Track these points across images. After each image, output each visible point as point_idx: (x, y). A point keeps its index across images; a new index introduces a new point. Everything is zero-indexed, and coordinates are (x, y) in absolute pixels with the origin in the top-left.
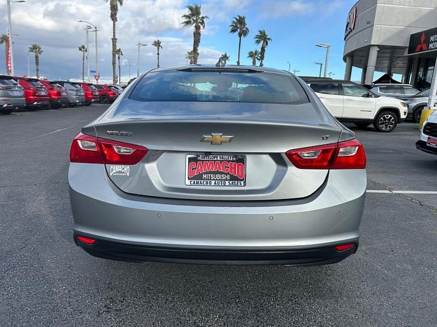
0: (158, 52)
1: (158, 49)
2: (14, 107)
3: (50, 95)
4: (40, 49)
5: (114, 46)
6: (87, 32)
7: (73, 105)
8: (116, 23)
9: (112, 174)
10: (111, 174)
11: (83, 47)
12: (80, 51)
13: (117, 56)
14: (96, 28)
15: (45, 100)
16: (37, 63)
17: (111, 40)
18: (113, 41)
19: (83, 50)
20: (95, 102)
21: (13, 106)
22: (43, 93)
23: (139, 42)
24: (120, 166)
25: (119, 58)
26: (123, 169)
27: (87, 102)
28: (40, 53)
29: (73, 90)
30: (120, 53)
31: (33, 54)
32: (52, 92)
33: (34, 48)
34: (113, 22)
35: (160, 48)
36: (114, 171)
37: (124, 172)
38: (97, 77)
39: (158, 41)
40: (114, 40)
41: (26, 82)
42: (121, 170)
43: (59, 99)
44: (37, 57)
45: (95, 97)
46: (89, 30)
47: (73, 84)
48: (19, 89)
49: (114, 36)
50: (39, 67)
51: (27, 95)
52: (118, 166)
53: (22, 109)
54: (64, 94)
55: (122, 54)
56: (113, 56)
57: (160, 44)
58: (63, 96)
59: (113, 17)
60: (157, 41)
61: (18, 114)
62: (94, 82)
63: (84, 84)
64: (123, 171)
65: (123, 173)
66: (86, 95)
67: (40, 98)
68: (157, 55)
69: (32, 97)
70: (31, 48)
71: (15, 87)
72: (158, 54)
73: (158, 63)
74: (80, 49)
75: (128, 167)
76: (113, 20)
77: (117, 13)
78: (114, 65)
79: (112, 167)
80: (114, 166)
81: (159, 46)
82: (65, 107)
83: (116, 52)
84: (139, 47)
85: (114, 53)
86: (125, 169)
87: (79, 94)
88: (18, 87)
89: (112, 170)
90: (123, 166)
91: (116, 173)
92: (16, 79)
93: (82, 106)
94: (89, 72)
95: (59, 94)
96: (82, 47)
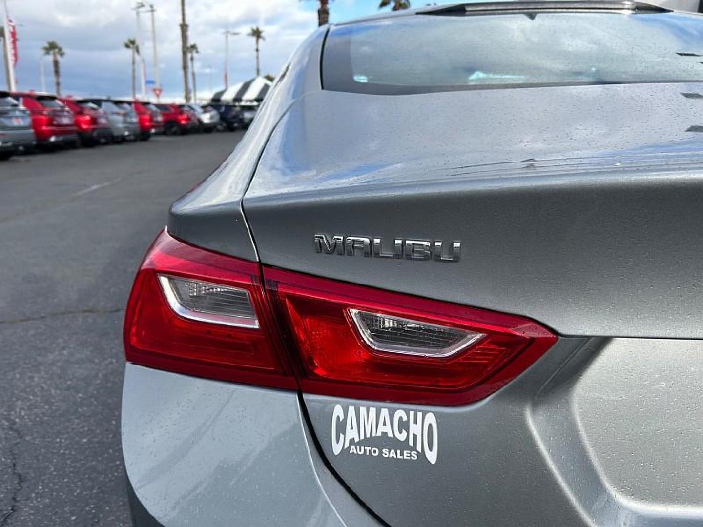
1: (258, 43)
2: (16, 146)
3: (77, 123)
4: (60, 48)
5: (184, 37)
6: (138, 13)
7: (120, 140)
9: (345, 451)
10: (337, 449)
11: (133, 42)
12: (128, 49)
13: (189, 55)
14: (152, 6)
15: (71, 132)
16: (57, 72)
18: (181, 29)
19: (132, 47)
20: (156, 134)
21: (13, 146)
22: (66, 121)
24: (385, 413)
25: (192, 59)
26: (404, 426)
27: (142, 135)
28: (61, 56)
29: (118, 114)
30: (195, 51)
31: (50, 58)
32: (82, 118)
33: (52, 47)
35: (261, 40)
36: (352, 434)
37: (411, 443)
38: (158, 92)
39: (258, 29)
40: (184, 27)
41: (34, 101)
42: (388, 429)
43: (94, 130)
44: (56, 63)
45: (156, 125)
46: (140, 9)
47: (118, 103)
48: (22, 114)
49: (183, 19)
50: (61, 80)
51: (35, 124)
52: (373, 411)
53: (30, 150)
54: (103, 121)
56: (183, 55)
57: (261, 33)
58: (102, 124)
60: (255, 29)
61: (22, 159)
62: (154, 100)
63: (136, 103)
64: (402, 437)
65: (403, 446)
66: (141, 121)
67: (62, 130)
69: (44, 128)
70: (45, 49)
71: (14, 110)
72: (257, 50)
74: (127, 46)
75: (431, 418)
78: (186, 70)
79: (338, 408)
80: (352, 410)
81: (259, 37)
82: (106, 144)
83: (188, 49)
84: (227, 37)
85: (185, 49)
86: (415, 429)
87: (129, 119)
88: (20, 111)
89: (342, 427)
90: (400, 414)
91: (361, 443)
92: (16, 97)
93: (135, 141)
94: (143, 82)
95: (94, 121)
96: (130, 41)
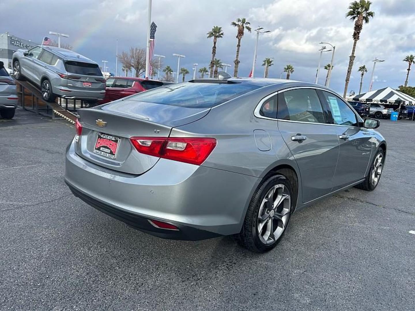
0: (409, 68)
1: (410, 65)
4: (292, 69)
5: (351, 63)
6: (321, 52)
8: (357, 42)
11: (329, 66)
12: (326, 70)
17: (349, 58)
18: (350, 59)
19: (328, 68)
23: (376, 58)
25: (362, 75)
28: (292, 72)
30: (365, 70)
33: (288, 68)
34: (355, 41)
35: (413, 63)
39: (412, 56)
40: (352, 58)
46: (323, 50)
49: (353, 53)
55: (366, 71)
56: (348, 73)
57: (413, 59)
59: (356, 36)
60: (410, 56)
68: (407, 71)
70: (285, 68)
72: (409, 70)
73: (407, 79)
74: (326, 68)
76: (355, 38)
77: (360, 32)
78: (348, 81)
81: (412, 61)
84: (375, 63)
85: (349, 70)
96: (327, 65)
